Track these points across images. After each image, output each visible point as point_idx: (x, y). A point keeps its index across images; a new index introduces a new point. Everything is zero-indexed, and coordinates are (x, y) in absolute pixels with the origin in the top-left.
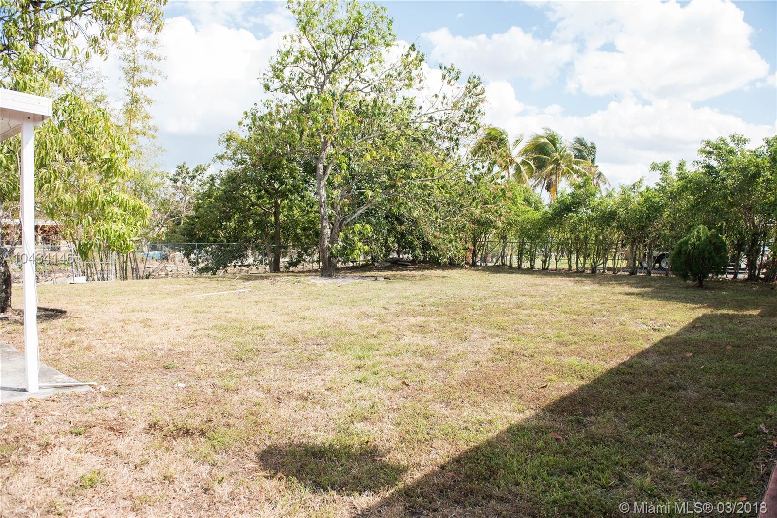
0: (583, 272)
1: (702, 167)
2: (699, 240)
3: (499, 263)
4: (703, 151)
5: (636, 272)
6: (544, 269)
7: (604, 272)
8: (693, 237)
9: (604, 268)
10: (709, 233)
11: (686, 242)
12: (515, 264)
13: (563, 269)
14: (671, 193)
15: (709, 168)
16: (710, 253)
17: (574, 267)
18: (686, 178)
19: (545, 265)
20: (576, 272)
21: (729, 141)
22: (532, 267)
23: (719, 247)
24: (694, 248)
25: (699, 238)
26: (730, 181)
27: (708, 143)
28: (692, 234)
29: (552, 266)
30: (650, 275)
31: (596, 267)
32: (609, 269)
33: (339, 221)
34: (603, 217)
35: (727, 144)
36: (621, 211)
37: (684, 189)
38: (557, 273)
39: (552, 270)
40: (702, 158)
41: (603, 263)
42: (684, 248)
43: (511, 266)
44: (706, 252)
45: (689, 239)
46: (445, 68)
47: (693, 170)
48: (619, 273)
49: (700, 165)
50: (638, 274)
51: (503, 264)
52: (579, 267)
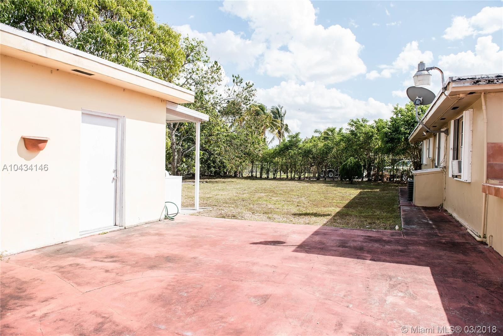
0: (294, 179)
1: (350, 131)
2: (351, 163)
3: (250, 175)
4: (350, 124)
5: (320, 178)
6: (274, 178)
7: (304, 179)
8: (349, 162)
9: (304, 177)
10: (355, 161)
11: (346, 164)
12: (258, 176)
13: (284, 178)
14: (336, 142)
15: (352, 131)
16: (356, 169)
17: (289, 177)
18: (343, 136)
19: (275, 176)
20: (290, 179)
21: (361, 120)
22: (268, 177)
23: (359, 166)
24: (349, 167)
25: (351, 162)
26: (361, 138)
27: (352, 121)
28: (348, 161)
29: (278, 177)
30: (326, 180)
31: (301, 176)
32: (307, 178)
33: (181, 152)
34: (305, 152)
35: (360, 122)
36: (314, 150)
37: (342, 140)
38: (281, 179)
39: (278, 178)
40: (349, 127)
41: (304, 174)
42: (345, 167)
43: (256, 177)
44: (354, 169)
45: (347, 163)
46: (235, 77)
47: (345, 132)
48: (312, 179)
49: (349, 130)
50: (320, 180)
51: (252, 176)
52: (292, 177)
